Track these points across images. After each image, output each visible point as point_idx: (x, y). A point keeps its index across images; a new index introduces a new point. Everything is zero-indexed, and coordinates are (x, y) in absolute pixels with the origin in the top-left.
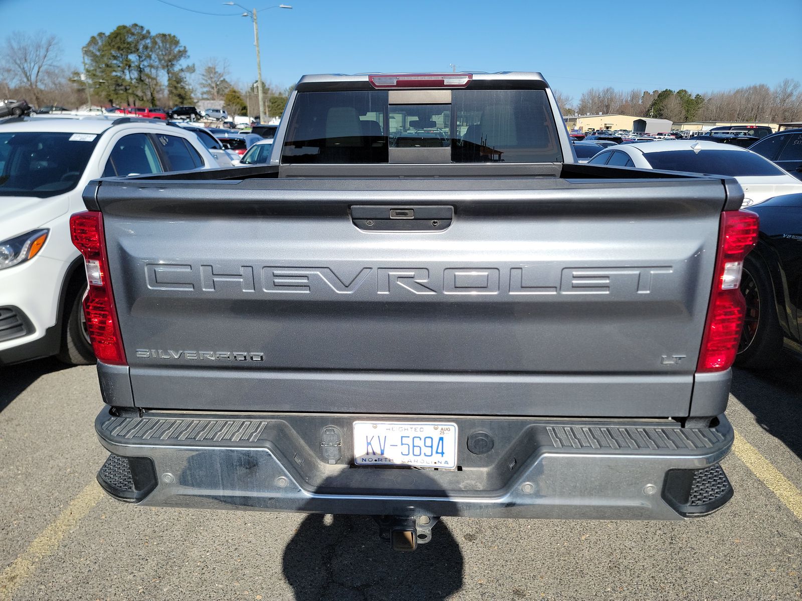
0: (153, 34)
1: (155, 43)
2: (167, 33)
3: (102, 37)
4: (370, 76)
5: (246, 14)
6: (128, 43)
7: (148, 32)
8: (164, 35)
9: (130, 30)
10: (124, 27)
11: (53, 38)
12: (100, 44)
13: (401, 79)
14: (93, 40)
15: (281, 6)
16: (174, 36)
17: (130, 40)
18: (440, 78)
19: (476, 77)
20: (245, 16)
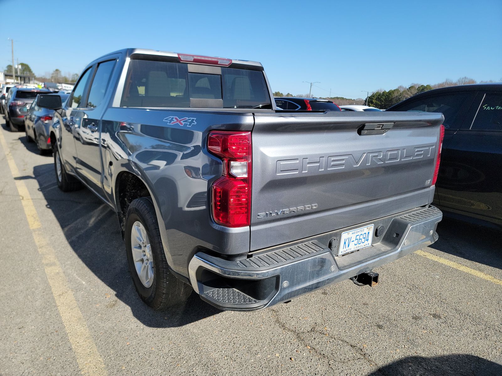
4: (179, 54)
13: (196, 58)
18: (216, 60)
19: (233, 62)
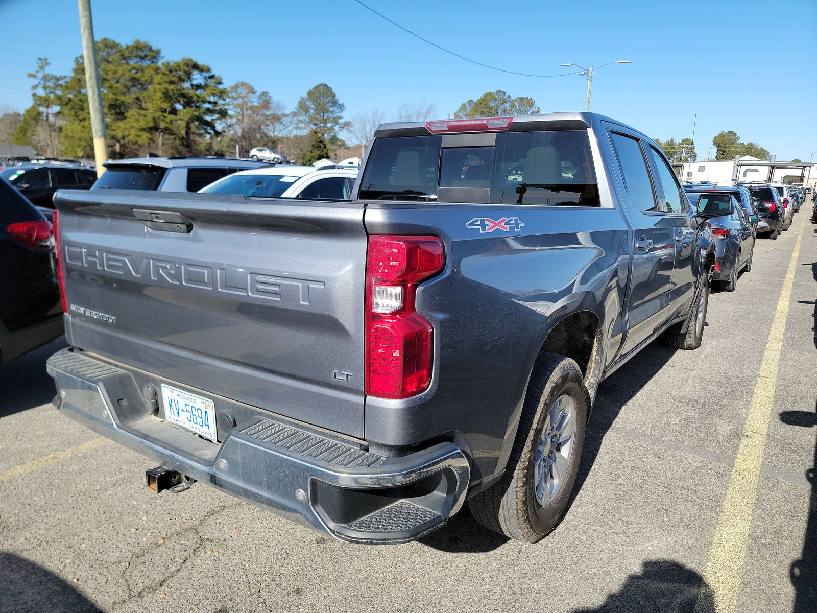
0: (513, 98)
1: (513, 106)
2: (524, 96)
3: (470, 104)
5: (583, 73)
6: (491, 108)
7: (509, 97)
8: (522, 99)
9: (494, 96)
10: (490, 94)
11: (432, 107)
12: (468, 109)
14: (463, 107)
15: (619, 61)
16: (531, 99)
17: (492, 105)
20: (583, 74)
